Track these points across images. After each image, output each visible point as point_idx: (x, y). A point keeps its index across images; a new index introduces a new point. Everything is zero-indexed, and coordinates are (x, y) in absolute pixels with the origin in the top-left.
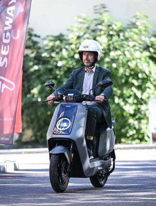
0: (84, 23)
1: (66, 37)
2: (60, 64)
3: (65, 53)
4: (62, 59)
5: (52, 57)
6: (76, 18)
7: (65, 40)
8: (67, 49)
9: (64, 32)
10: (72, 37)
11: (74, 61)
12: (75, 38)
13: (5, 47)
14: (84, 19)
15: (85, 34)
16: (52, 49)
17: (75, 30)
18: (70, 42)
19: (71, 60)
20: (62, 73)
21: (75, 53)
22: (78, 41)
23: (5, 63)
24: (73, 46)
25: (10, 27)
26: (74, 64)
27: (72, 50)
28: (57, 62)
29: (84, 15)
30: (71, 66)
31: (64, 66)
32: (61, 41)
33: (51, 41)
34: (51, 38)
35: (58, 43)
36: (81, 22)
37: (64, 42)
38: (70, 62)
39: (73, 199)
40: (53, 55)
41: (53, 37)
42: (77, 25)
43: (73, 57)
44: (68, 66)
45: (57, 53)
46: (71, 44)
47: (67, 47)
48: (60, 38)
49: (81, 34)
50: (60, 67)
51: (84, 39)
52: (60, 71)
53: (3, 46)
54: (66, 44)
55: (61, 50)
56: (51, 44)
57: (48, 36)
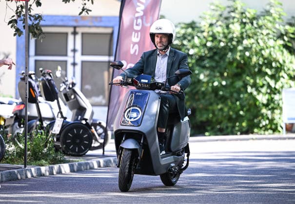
0: (217, 11)
1: (198, 25)
2: (191, 52)
3: (197, 41)
4: (193, 47)
5: (183, 45)
6: (209, 6)
7: (197, 27)
8: (199, 37)
9: (196, 20)
10: (204, 24)
11: (206, 49)
12: (208, 26)
13: (136, 34)
14: (217, 6)
15: (217, 21)
16: (184, 37)
17: (208, 17)
18: (202, 29)
19: (204, 48)
20: (194, 61)
21: (207, 41)
22: (210, 29)
23: (136, 50)
24: (205, 34)
25: (142, 13)
26: (206, 52)
27: (204, 37)
28: (189, 50)
29: (217, 3)
30: (203, 54)
31: (196, 54)
32: (193, 28)
33: (182, 28)
34: (183, 26)
35: (190, 30)
36: (213, 10)
37: (196, 30)
38: (202, 51)
39: (205, 189)
40: (185, 42)
41: (185, 24)
42: (209, 12)
43: (205, 45)
44: (200, 54)
45: (189, 41)
46: (203, 32)
47: (199, 34)
48: (192, 25)
49: (214, 21)
50: (192, 55)
51: (217, 27)
52: (192, 59)
53: (134, 33)
54: (198, 32)
55: (193, 38)
56: (183, 31)
57: (180, 24)
